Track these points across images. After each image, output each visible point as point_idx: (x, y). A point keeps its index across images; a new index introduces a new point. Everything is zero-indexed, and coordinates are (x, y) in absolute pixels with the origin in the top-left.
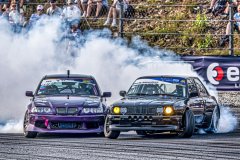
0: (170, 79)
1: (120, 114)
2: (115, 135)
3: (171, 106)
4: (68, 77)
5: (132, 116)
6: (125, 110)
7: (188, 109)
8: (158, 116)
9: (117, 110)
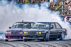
3: (41, 31)
5: (29, 35)
6: (27, 33)
8: (37, 35)
9: (25, 33)
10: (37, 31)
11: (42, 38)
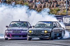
0: (48, 22)
1: (31, 33)
2: (30, 39)
3: (47, 30)
4: (19, 22)
5: (35, 33)
6: (33, 32)
7: (52, 31)
8: (43, 33)
9: (30, 32)
10: (42, 30)
11: (48, 37)
